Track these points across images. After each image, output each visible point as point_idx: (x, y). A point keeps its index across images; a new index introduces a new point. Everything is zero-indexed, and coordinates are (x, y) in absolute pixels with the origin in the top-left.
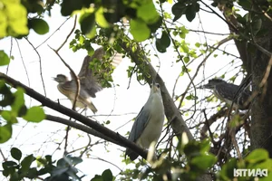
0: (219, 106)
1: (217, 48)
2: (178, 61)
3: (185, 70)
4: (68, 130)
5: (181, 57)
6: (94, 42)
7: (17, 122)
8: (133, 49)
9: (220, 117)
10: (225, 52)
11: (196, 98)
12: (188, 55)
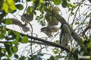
0: (86, 25)
1: (82, 3)
2: (69, 11)
3: (72, 13)
4: (31, 45)
5: (70, 9)
6: (36, 10)
7: (19, 44)
8: (51, 10)
9: (88, 29)
10: (85, 5)
11: (79, 23)
12: (73, 8)
